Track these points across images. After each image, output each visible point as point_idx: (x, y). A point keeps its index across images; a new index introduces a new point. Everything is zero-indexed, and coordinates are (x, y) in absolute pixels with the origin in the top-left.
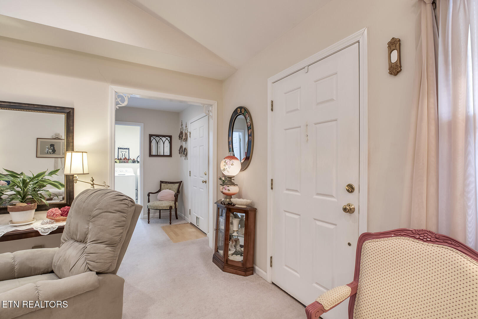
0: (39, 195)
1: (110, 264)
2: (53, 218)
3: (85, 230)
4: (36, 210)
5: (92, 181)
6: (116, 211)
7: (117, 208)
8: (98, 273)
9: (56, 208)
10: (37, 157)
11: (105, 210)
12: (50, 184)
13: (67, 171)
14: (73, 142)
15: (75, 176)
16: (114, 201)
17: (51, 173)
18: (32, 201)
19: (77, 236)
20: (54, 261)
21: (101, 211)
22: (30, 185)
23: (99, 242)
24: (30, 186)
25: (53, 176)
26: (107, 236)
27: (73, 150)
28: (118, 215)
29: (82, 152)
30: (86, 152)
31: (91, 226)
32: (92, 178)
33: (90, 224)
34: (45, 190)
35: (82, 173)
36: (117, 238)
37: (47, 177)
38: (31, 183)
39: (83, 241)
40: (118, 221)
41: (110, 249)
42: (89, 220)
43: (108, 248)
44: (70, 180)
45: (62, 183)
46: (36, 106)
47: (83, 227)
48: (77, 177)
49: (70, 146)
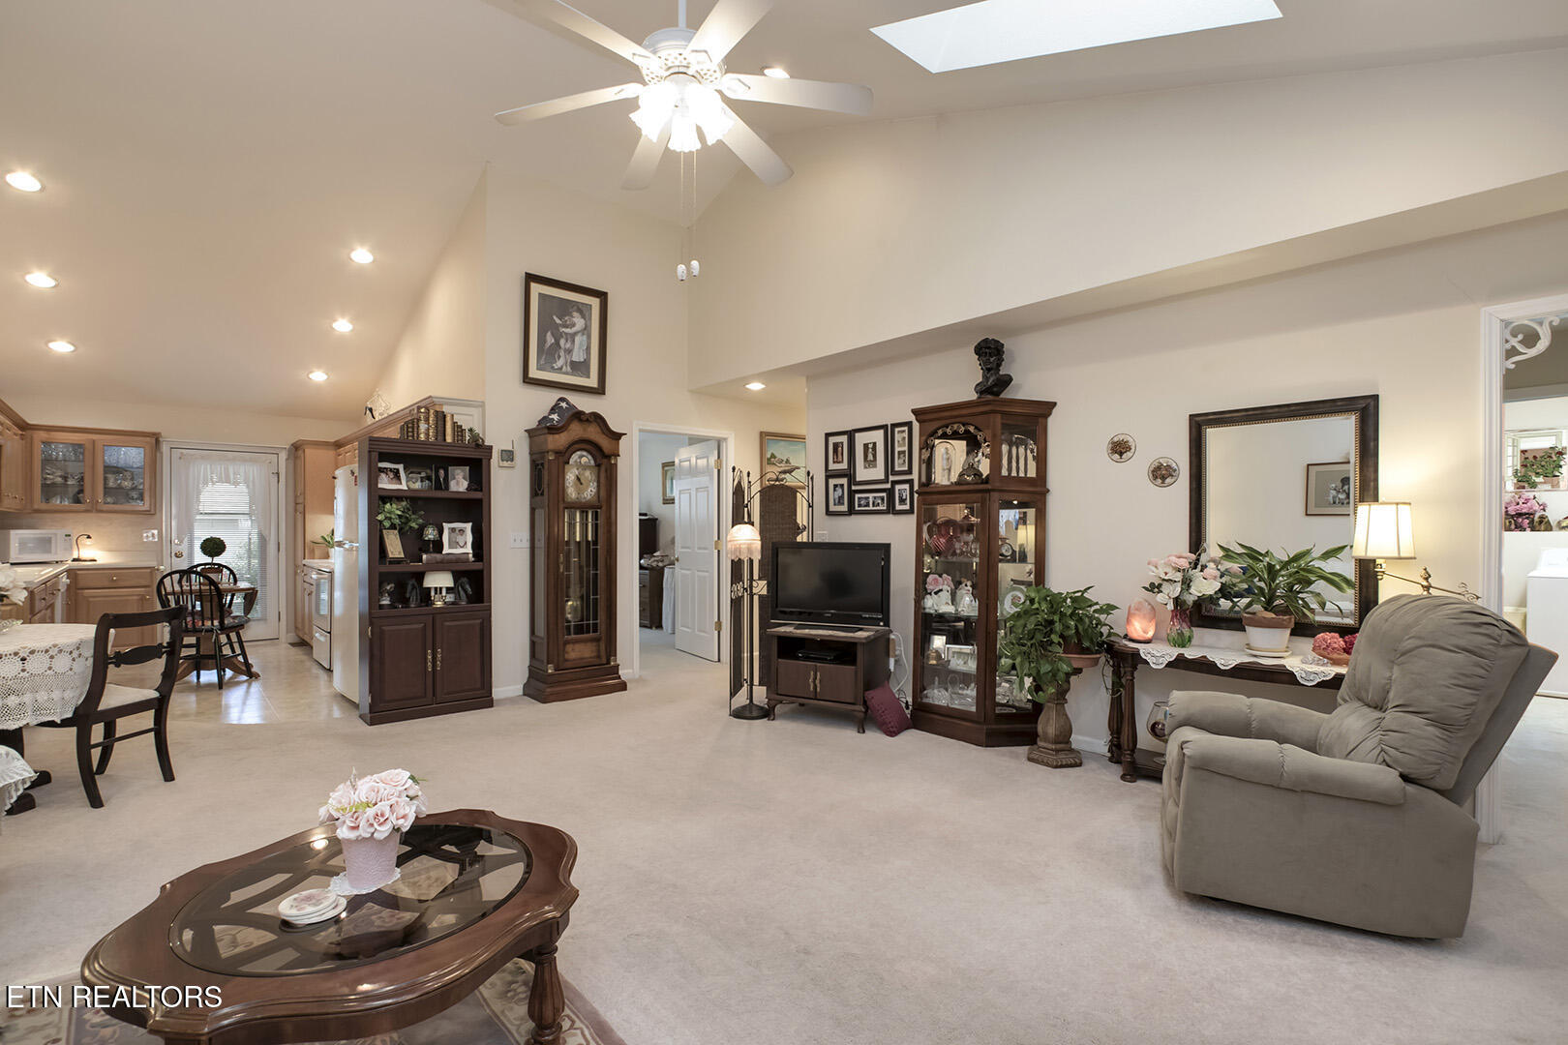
0: (1300, 602)
1: (1437, 767)
2: (1324, 653)
3: (1384, 681)
4: (1293, 633)
5: (1426, 579)
6: (1458, 647)
7: (1462, 642)
8: (1405, 778)
9: (1333, 634)
10: (1307, 515)
11: (1430, 643)
12: (1322, 577)
13: (1359, 551)
14: (1376, 480)
15: (1378, 561)
16: (1455, 624)
17: (1327, 555)
18: (1286, 611)
19: (1367, 691)
20: (1320, 735)
21: (1420, 643)
22: (1283, 576)
23: (1410, 709)
24: (1281, 578)
25: (1331, 561)
26: (1430, 701)
27: (1376, 499)
28: (1461, 657)
29: (1397, 504)
30: (1408, 501)
31: (1396, 672)
32: (1425, 569)
33: (1396, 668)
34: (1311, 592)
35: (1396, 555)
36: (1459, 714)
37: (1317, 564)
38: (1283, 573)
39: (1379, 707)
40: (1465, 672)
41: (1437, 733)
42: (1393, 659)
43: (1429, 728)
44: (1368, 573)
45: (1348, 577)
46: (1293, 408)
47: (1379, 673)
48: (1384, 566)
49: (1369, 491)
